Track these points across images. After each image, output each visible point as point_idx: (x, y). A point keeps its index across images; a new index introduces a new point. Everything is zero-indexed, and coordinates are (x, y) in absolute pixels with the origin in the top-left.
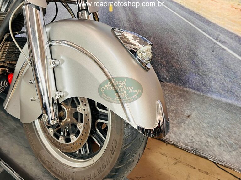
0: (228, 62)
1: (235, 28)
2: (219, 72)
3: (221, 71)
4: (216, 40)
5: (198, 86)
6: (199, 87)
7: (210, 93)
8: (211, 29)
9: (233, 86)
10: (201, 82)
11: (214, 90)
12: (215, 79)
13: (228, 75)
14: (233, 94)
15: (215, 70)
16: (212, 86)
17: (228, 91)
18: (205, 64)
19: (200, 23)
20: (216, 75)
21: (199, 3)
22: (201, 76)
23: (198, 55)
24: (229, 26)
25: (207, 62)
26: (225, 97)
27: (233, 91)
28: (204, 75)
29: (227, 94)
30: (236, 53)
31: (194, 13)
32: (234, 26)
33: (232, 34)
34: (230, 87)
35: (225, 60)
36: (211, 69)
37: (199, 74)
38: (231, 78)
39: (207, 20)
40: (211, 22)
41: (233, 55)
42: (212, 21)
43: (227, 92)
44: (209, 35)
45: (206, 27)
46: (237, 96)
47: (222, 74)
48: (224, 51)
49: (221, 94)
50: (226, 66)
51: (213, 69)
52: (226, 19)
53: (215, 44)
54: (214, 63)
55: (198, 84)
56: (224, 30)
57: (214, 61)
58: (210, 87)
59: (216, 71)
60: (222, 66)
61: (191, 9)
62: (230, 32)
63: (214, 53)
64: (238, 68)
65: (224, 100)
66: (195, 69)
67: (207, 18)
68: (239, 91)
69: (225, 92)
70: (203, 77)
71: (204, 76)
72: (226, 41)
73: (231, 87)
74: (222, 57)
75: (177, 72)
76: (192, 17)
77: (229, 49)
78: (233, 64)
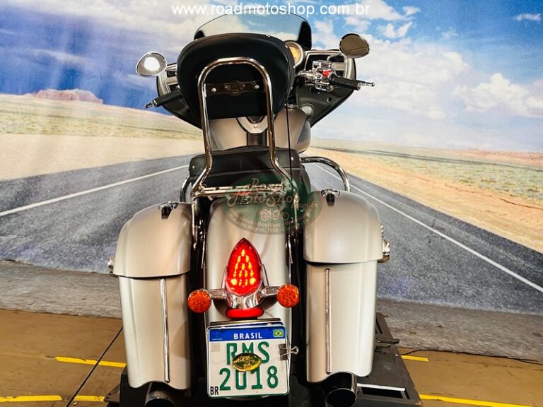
0: (449, 253)
1: (452, 210)
2: (440, 268)
3: (442, 267)
4: (432, 227)
5: (414, 293)
6: (416, 294)
7: (432, 299)
8: (424, 214)
9: (460, 284)
10: (418, 287)
11: (436, 294)
12: (435, 279)
13: (452, 272)
14: (461, 294)
15: (434, 267)
16: (434, 289)
17: (454, 292)
18: (421, 261)
19: (409, 208)
20: (437, 273)
21: (406, 183)
22: (417, 277)
23: (410, 250)
24: (446, 208)
25: (423, 257)
26: (452, 301)
27: (460, 291)
28: (421, 275)
29: (453, 297)
30: (458, 241)
31: (400, 196)
32: (451, 207)
33: (450, 217)
34: (456, 286)
35: (446, 252)
36: (430, 265)
37: (414, 276)
38: (455, 274)
39: (418, 204)
40: (423, 206)
41: (455, 244)
42: (425, 204)
43: (454, 294)
44: (422, 221)
45: (418, 212)
46: (466, 297)
47: (444, 270)
48: (443, 240)
49: (446, 298)
50: (448, 259)
51: (432, 266)
52: (440, 201)
53: (432, 232)
54: (433, 258)
55: (415, 290)
56: (441, 213)
57: (432, 255)
58: (431, 291)
59: (436, 268)
60: (443, 260)
61: (395, 191)
62: (447, 216)
63: (431, 244)
64: (463, 260)
65: (451, 304)
66: (407, 270)
67: (417, 200)
68: (467, 289)
69: (451, 294)
70: (420, 279)
71: (421, 277)
72: (444, 227)
73: (458, 286)
74: (441, 248)
75: (383, 278)
76: (397, 201)
77: (449, 236)
78: (456, 255)
